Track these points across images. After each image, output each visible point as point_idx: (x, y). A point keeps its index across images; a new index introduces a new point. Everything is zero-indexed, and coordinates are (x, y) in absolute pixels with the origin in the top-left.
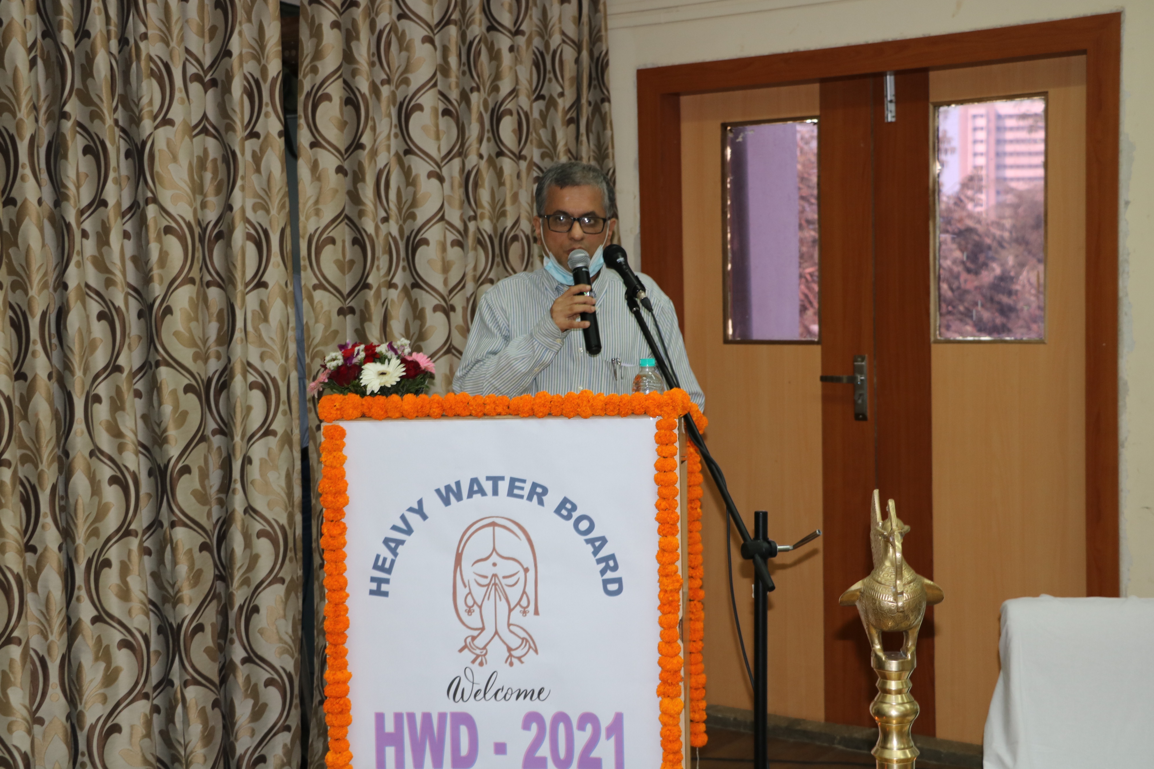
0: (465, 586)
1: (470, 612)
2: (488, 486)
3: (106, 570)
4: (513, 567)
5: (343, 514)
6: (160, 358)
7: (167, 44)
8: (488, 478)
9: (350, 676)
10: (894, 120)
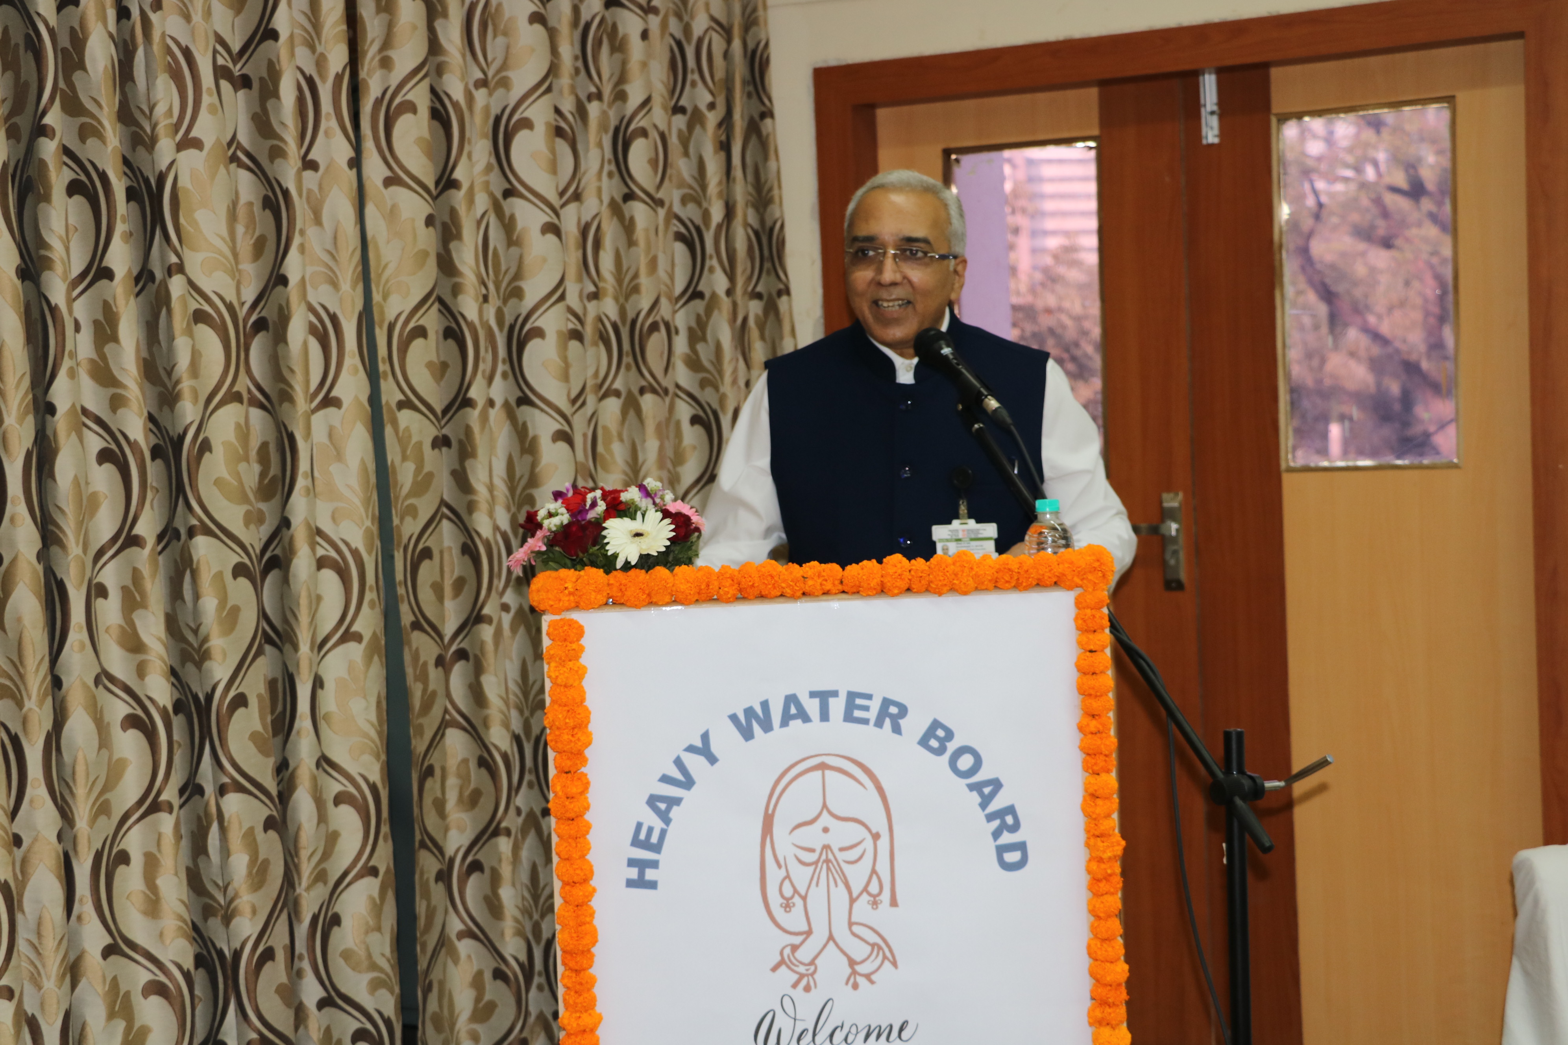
0: (780, 866)
1: (787, 906)
2: (812, 707)
3: (121, 869)
4: (855, 832)
5: (584, 761)
6: (195, 522)
7: (187, 18)
8: (813, 694)
9: (600, 1018)
10: (1216, 140)
